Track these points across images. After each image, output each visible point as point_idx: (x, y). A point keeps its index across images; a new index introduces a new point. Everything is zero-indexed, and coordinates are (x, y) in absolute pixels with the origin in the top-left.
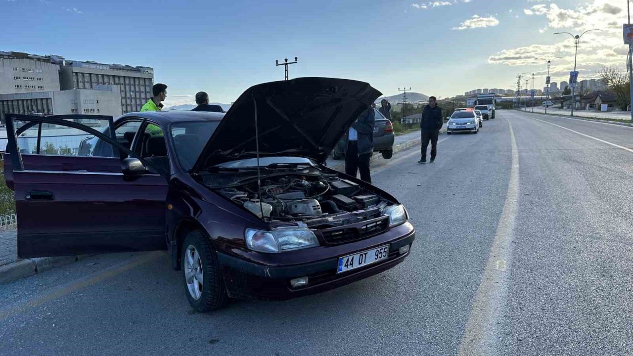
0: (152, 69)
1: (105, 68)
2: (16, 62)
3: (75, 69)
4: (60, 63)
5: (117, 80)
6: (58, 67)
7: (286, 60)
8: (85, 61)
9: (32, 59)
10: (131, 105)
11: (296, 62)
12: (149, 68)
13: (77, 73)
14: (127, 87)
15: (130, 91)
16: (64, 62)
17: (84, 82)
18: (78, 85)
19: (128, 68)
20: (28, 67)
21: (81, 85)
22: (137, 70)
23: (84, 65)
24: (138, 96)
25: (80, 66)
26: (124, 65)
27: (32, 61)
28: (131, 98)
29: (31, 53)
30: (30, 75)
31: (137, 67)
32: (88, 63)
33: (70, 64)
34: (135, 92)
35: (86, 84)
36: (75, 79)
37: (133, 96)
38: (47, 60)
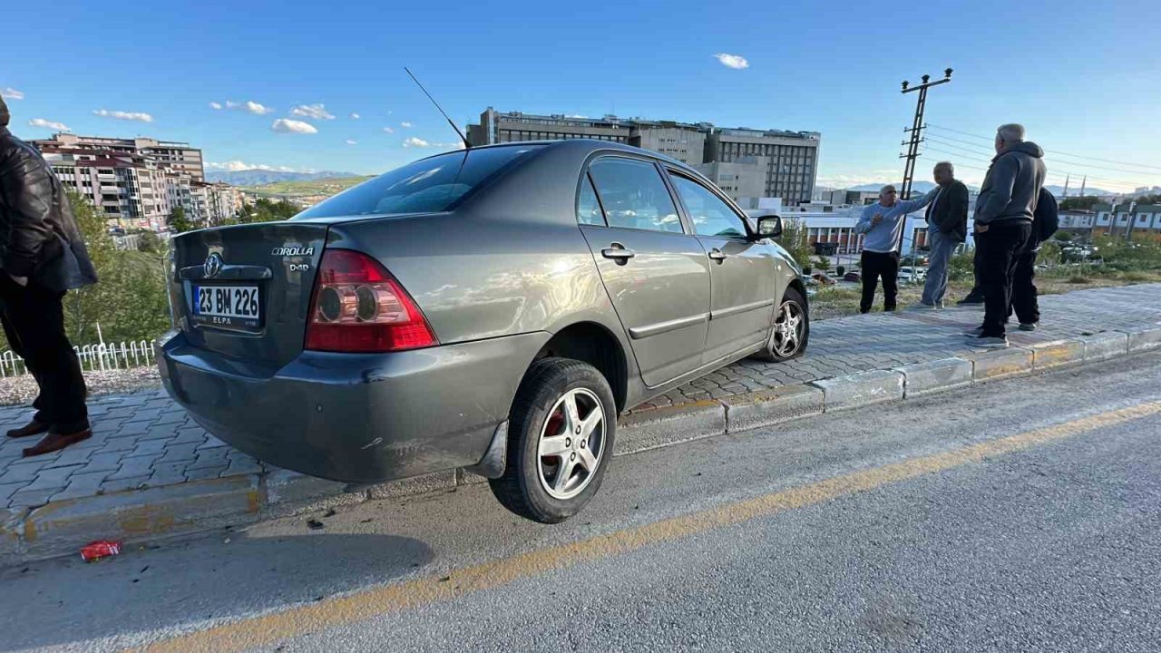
0: (819, 134)
1: (758, 135)
2: (663, 133)
3: (723, 138)
4: (708, 132)
5: (770, 149)
6: (705, 136)
7: (926, 78)
8: (737, 128)
9: (679, 127)
10: (782, 183)
11: (947, 80)
12: (815, 133)
13: (724, 143)
14: (782, 159)
15: (785, 164)
16: (712, 130)
17: (730, 153)
18: (723, 157)
19: (789, 135)
20: (673, 137)
21: (726, 157)
22: (800, 136)
23: (734, 133)
24: (793, 171)
25: (730, 135)
26: (784, 131)
27: (678, 131)
28: (784, 173)
29: (680, 121)
30: (674, 146)
31: (800, 133)
32: (740, 129)
33: (718, 132)
34: (791, 165)
35: (733, 156)
36: (721, 149)
37: (787, 171)
38: (695, 128)
